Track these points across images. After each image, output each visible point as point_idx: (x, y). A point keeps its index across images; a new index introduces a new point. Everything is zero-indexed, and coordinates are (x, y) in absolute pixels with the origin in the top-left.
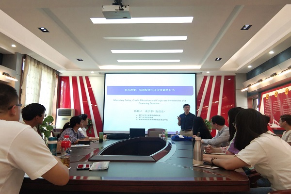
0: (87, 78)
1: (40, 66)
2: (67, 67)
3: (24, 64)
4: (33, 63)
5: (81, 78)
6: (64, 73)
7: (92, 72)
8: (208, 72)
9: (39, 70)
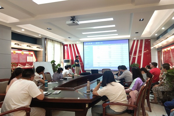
0: (76, 45)
1: (53, 42)
2: (66, 41)
3: (46, 41)
4: (50, 41)
5: (73, 45)
6: (65, 43)
7: (77, 42)
8: (135, 38)
9: (53, 44)
